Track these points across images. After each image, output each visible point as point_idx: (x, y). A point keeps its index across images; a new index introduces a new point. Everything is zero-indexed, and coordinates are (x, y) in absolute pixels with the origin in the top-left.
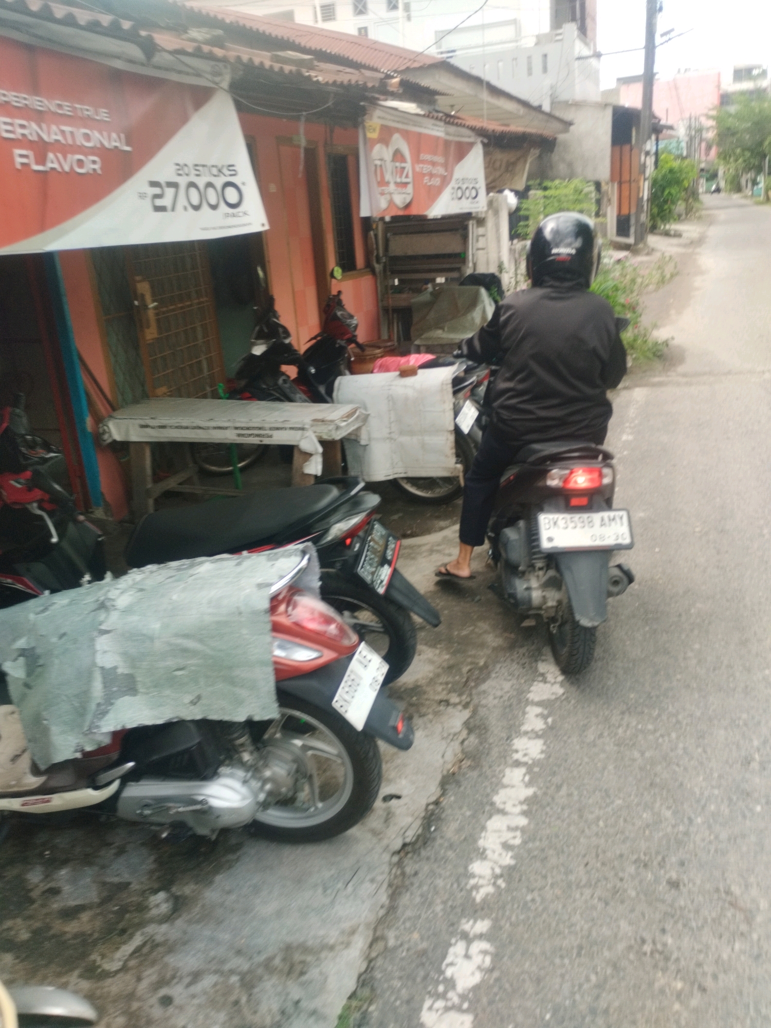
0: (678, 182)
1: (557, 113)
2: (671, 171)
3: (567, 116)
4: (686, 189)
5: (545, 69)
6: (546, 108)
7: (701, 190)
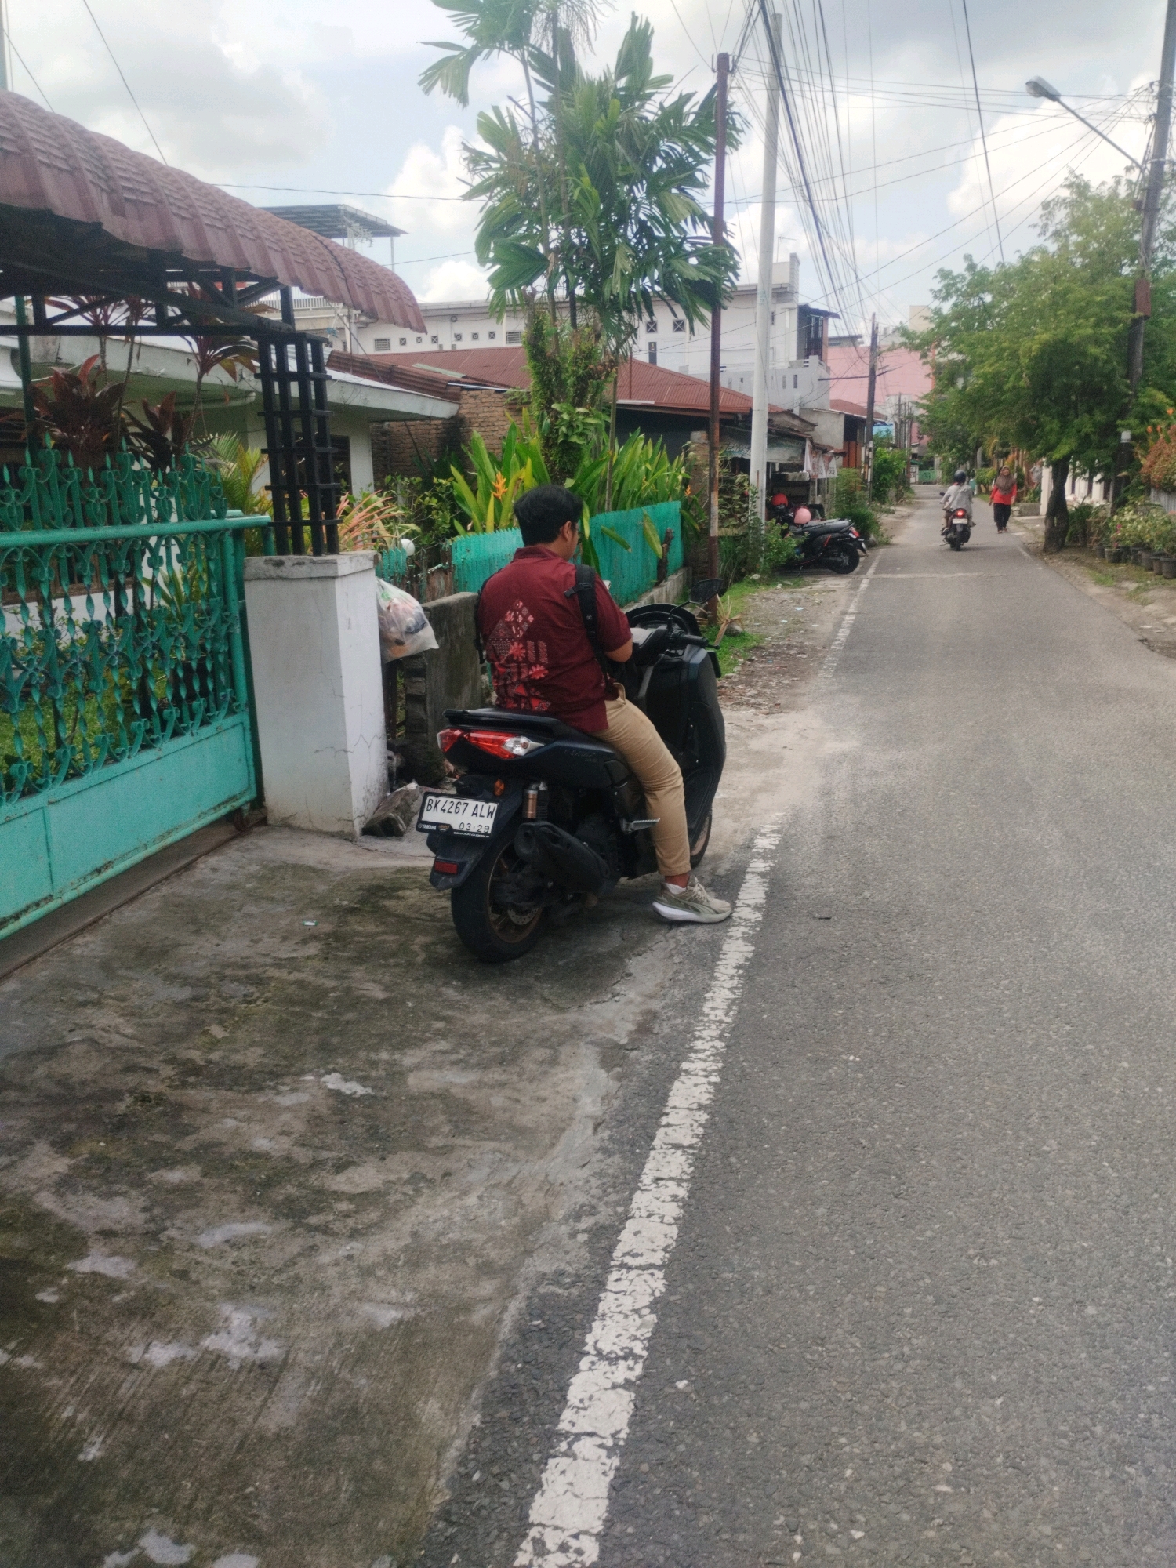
0: (891, 470)
1: (804, 418)
2: (885, 461)
3: (813, 419)
4: (897, 477)
5: (796, 386)
6: (796, 412)
7: (913, 480)
